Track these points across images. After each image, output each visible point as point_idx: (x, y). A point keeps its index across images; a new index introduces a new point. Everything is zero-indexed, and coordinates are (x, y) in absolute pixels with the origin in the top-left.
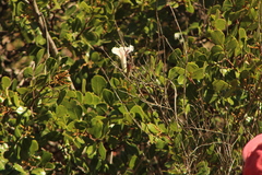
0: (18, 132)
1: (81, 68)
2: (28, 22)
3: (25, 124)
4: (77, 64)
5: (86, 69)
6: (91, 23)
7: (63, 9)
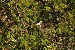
0: (12, 47)
1: (30, 28)
2: (15, 15)
3: (14, 45)
4: (29, 27)
5: (32, 29)
6: (33, 16)
7: (25, 12)
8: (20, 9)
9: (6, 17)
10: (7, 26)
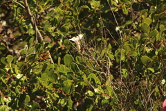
0: (17, 90)
1: (57, 49)
2: (24, 20)
3: (22, 85)
4: (55, 47)
5: (60, 50)
6: (64, 21)
7: (46, 12)
8: (35, 6)
9: (4, 23)
10: (5, 43)
